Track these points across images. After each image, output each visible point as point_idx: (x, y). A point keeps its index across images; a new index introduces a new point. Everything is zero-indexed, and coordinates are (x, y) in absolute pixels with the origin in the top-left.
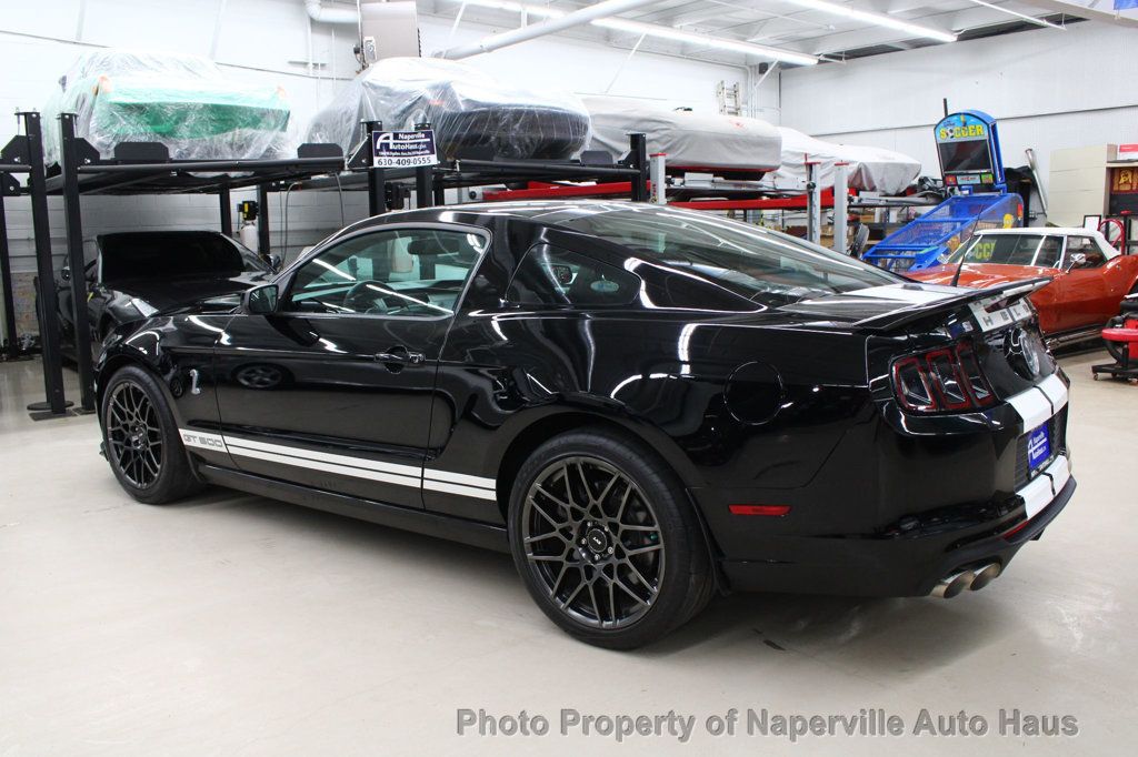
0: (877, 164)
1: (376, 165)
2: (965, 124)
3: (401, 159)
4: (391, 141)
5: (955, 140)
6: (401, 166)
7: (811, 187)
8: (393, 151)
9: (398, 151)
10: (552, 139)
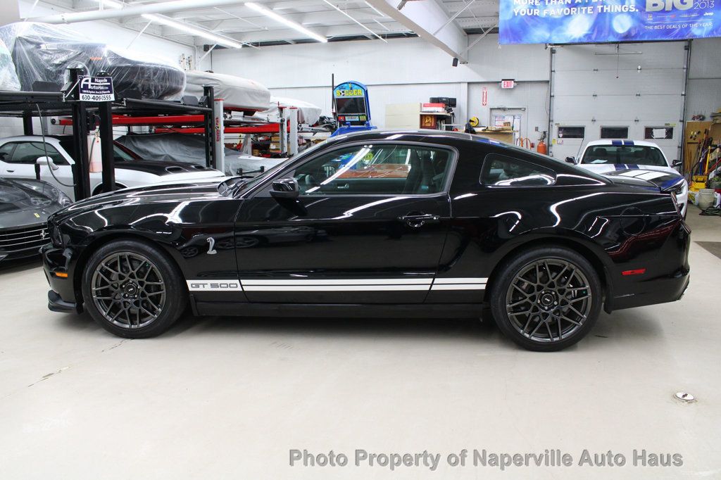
0: (305, 109)
1: (81, 99)
2: (351, 89)
3: (96, 95)
4: (90, 83)
5: (345, 97)
6: (95, 101)
7: (282, 121)
8: (91, 90)
9: (93, 90)
10: (172, 87)
